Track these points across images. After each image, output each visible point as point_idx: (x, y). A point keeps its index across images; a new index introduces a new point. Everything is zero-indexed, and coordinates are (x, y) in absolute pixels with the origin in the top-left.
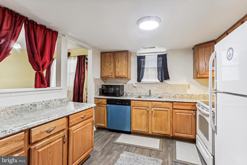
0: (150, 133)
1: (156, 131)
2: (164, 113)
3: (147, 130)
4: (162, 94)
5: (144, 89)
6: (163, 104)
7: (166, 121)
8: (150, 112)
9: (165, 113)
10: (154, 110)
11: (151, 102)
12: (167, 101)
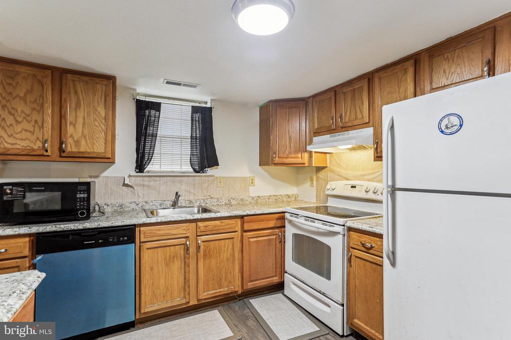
0: (193, 302)
1: (209, 292)
2: (225, 245)
3: (185, 297)
4: (202, 201)
5: (155, 190)
6: (223, 224)
7: (229, 262)
8: (192, 250)
9: (227, 245)
10: (203, 242)
11: (194, 224)
12: (233, 215)
